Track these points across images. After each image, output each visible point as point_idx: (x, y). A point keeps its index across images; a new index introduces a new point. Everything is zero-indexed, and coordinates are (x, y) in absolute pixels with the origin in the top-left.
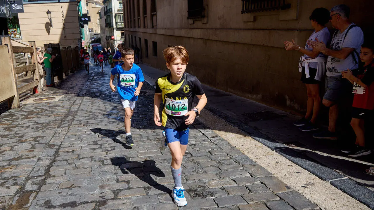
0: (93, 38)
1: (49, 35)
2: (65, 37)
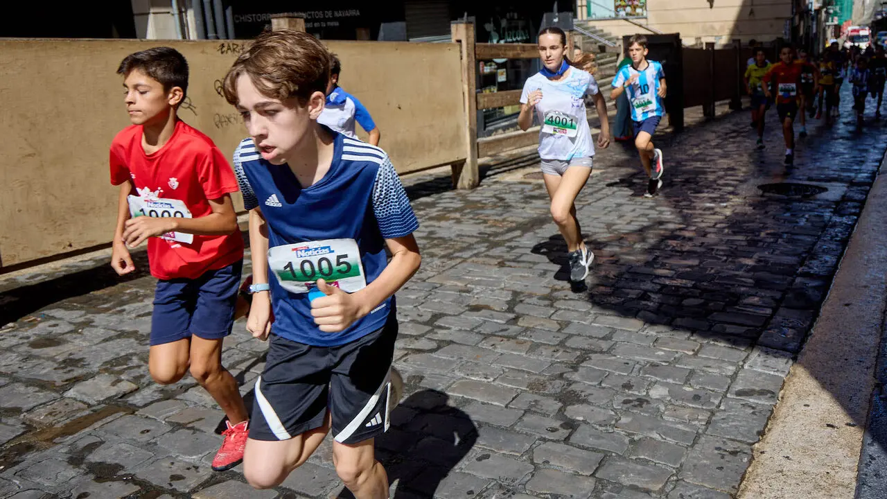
0: (880, 13)
1: (711, 7)
2: (752, 12)
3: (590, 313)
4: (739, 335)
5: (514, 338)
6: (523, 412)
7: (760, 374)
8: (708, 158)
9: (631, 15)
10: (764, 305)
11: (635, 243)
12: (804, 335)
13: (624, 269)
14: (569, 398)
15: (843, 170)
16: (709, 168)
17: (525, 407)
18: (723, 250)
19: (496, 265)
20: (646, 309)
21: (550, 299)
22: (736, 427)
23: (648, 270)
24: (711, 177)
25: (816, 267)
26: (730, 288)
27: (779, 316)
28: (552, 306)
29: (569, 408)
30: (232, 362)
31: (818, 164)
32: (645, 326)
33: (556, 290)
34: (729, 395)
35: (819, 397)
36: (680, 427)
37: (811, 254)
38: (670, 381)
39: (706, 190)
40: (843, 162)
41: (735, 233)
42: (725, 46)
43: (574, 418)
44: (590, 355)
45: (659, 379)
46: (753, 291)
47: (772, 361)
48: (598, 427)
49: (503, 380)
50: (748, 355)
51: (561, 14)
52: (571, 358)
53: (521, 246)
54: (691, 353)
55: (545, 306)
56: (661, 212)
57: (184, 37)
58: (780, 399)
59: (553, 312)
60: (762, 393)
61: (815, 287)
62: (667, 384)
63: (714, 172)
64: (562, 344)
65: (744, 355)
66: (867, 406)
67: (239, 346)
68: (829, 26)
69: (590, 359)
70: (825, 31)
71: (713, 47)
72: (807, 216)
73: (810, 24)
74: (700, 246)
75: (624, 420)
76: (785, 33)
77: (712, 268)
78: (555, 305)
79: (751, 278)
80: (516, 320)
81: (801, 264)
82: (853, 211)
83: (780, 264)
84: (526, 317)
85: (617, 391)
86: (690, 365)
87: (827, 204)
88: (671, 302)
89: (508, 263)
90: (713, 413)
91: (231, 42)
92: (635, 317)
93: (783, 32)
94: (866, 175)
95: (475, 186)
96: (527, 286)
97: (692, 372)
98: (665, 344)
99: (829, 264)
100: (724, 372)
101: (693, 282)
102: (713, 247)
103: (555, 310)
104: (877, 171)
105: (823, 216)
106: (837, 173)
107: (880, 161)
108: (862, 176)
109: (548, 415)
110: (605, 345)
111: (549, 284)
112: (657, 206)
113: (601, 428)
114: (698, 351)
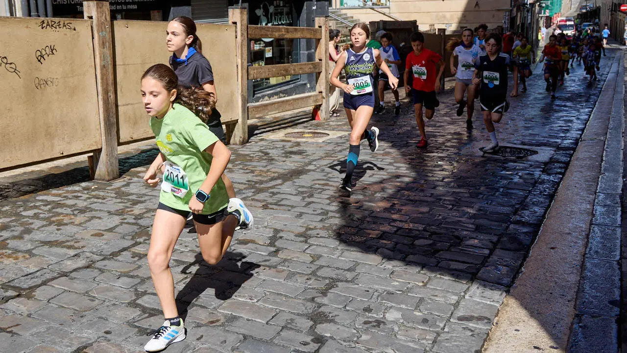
0: (585, 7)
2: (477, 5)
3: (338, 249)
4: (461, 271)
5: (275, 267)
6: (281, 328)
7: (479, 303)
8: (438, 124)
9: (376, 5)
10: (482, 246)
11: (376, 192)
12: (516, 272)
13: (367, 213)
14: (318, 317)
15: (551, 137)
16: (439, 132)
17: (283, 324)
18: (449, 200)
19: (261, 207)
20: (384, 246)
21: (305, 236)
22: (457, 346)
23: (386, 215)
24: (441, 140)
25: (526, 216)
26: (454, 232)
27: (496, 256)
28: (306, 242)
29: (318, 326)
30: (44, 279)
31: (530, 132)
32: (383, 261)
33: (310, 229)
34: (452, 320)
35: (527, 323)
36: (411, 345)
37: (523, 205)
38: (403, 306)
39: (436, 151)
40: (552, 130)
41: (459, 187)
42: (454, 32)
43: (323, 334)
44: (337, 283)
45: (394, 305)
46: (474, 235)
47: (488, 293)
48: (342, 342)
49: (265, 301)
50: (468, 288)
51: (319, 3)
52: (321, 285)
53: (282, 192)
54: (421, 284)
55: (300, 242)
56: (398, 168)
57: (12, 14)
58: (495, 324)
59: (307, 247)
60: (480, 319)
61: (526, 233)
62: (400, 309)
63: (443, 136)
64: (314, 273)
65: (465, 287)
66: (568, 332)
67: (50, 267)
68: (542, 17)
69: (337, 286)
70: (538, 22)
71: (444, 32)
72: (520, 174)
73: (526, 15)
74: (430, 197)
75: (364, 337)
76: (505, 22)
77: (440, 215)
78: (309, 241)
79: (472, 224)
80: (277, 252)
81: (515, 213)
82: (559, 170)
83: (497, 213)
84: (285, 251)
85: (359, 314)
86: (420, 294)
87: (538, 164)
88: (406, 242)
89: (270, 206)
90: (438, 334)
91: (49, 19)
92: (375, 254)
93: (503, 22)
94: (571, 141)
95: (244, 142)
96: (286, 225)
97: (421, 300)
98: (400, 276)
99: (538, 214)
100: (448, 300)
101: (424, 226)
102: (441, 197)
103: (309, 245)
104: (580, 138)
105: (533, 174)
106: (546, 139)
107: (583, 130)
108: (567, 143)
109: (302, 332)
110: (349, 275)
111: (304, 224)
112: (395, 162)
113: (345, 344)
114: (427, 283)
